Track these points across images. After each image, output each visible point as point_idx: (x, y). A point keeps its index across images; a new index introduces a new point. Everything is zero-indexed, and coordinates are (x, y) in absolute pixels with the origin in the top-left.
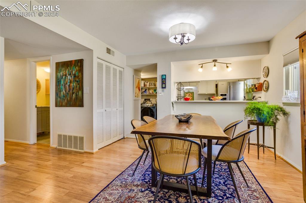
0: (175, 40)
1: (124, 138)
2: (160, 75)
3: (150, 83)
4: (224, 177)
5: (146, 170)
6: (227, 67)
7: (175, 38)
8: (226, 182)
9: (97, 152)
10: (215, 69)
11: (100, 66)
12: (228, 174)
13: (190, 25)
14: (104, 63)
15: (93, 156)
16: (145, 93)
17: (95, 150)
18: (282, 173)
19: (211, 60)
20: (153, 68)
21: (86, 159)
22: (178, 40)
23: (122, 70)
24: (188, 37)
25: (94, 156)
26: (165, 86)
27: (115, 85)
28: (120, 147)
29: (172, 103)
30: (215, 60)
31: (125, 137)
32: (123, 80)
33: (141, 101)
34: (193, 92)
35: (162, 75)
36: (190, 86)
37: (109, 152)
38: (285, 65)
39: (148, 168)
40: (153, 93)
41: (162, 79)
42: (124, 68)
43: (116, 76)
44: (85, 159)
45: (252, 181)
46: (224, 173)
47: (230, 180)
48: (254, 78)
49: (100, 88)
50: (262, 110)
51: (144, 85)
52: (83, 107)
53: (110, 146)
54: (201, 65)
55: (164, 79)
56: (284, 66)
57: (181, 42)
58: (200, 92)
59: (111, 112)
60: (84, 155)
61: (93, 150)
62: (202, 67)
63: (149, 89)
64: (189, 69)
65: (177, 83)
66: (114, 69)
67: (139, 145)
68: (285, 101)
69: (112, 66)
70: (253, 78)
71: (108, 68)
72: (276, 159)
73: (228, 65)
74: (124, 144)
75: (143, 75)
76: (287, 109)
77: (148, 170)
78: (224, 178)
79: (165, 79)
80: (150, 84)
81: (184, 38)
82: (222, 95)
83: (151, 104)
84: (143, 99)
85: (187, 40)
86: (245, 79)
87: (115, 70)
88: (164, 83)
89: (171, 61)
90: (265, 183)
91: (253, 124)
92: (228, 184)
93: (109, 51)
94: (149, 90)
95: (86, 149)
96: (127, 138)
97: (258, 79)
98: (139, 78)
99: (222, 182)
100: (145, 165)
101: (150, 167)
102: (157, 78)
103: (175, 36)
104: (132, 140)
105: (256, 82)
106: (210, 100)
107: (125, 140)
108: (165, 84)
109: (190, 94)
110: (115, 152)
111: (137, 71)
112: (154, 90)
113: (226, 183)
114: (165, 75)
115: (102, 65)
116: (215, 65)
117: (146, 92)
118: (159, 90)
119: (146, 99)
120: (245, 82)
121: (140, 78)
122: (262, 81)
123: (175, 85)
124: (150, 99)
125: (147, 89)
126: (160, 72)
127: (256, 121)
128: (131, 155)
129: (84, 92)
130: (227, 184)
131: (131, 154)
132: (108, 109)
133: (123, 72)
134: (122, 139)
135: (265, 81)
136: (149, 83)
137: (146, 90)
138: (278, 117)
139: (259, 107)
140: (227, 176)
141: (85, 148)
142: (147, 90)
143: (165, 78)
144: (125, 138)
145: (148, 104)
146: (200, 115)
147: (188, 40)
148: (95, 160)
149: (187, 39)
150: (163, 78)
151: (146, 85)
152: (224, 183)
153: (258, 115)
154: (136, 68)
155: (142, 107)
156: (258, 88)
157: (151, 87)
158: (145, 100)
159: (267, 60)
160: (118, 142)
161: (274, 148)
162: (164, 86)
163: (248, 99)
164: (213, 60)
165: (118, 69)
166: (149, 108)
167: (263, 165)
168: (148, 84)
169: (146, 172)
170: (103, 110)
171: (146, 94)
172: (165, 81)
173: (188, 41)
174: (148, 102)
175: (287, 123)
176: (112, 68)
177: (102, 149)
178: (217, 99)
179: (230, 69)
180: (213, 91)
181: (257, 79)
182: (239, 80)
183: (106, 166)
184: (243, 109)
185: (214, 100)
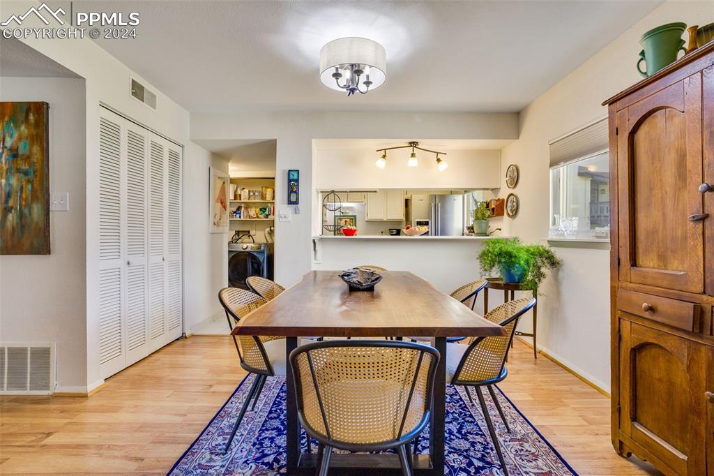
0: (337, 79)
1: (183, 337)
2: (284, 171)
3: (249, 192)
4: (455, 415)
5: (263, 426)
6: (439, 160)
7: (337, 75)
8: (461, 428)
9: (99, 391)
10: (413, 162)
11: (110, 132)
12: (460, 406)
13: (376, 44)
14: (125, 127)
15: (84, 404)
16: (238, 216)
17: (94, 383)
18: (556, 388)
19: (405, 142)
20: (266, 151)
21: (58, 421)
22: (342, 81)
23: (178, 149)
24: (368, 77)
25: (90, 403)
26: (297, 199)
27: (157, 189)
28: (174, 366)
29: (314, 241)
30: (414, 143)
31: (188, 333)
32: (181, 177)
33: (228, 235)
34: (355, 216)
35: (289, 171)
36: (348, 201)
37: (139, 383)
38: (553, 163)
39: (266, 421)
40: (258, 217)
41: (290, 181)
42: (183, 147)
43: (161, 165)
44: (54, 421)
45: (512, 417)
46: (451, 404)
47: (468, 422)
48: (487, 189)
49: (110, 196)
50: (515, 257)
51: (235, 196)
52: (49, 253)
53: (140, 364)
54: (383, 152)
55: (293, 180)
56: (551, 165)
57: (349, 86)
58: (372, 217)
59: (146, 267)
60: (52, 406)
61: (84, 382)
62: (384, 156)
63: (248, 206)
64: (353, 160)
65: (321, 192)
66: (154, 144)
67: (242, 361)
68: (553, 236)
69: (149, 137)
70: (484, 189)
71: (135, 141)
72: (536, 357)
73: (440, 156)
74: (183, 353)
75: (235, 170)
76: (558, 253)
77: (268, 424)
78: (455, 419)
79: (297, 181)
80: (251, 194)
81: (359, 75)
82: (419, 223)
83: (253, 245)
84: (233, 230)
85: (365, 83)
86: (466, 191)
87: (156, 148)
88: (295, 192)
89: (312, 138)
90: (536, 415)
91: (497, 286)
92: (468, 432)
93: (138, 90)
94: (246, 208)
95: (57, 385)
96: (193, 336)
97: (495, 190)
98: (223, 175)
99: (455, 431)
100: (256, 410)
101: (271, 415)
102: (274, 178)
103: (337, 69)
104: (206, 340)
105: (489, 197)
106: (392, 235)
107: (188, 342)
108: (297, 193)
109: (348, 220)
110: (158, 381)
111: (219, 157)
112: (261, 209)
113: (463, 433)
114: (298, 171)
115: (116, 129)
116: (413, 155)
117: (240, 213)
118: (281, 207)
119: (238, 231)
120: (465, 195)
121: (226, 176)
122: (503, 194)
123: (318, 196)
124: (249, 232)
125: (242, 205)
126: (284, 162)
127: (501, 279)
128: (211, 386)
129: (52, 208)
130: (465, 433)
131: (210, 383)
132: (135, 260)
133: (181, 155)
134: (177, 339)
135: (511, 195)
136: (247, 191)
137: (239, 208)
138: (543, 270)
139: (510, 249)
140: (461, 413)
141: (53, 381)
142: (243, 209)
143: (295, 177)
144: (186, 337)
145: (246, 245)
146: (384, 270)
147: (368, 83)
148: (93, 418)
149: (365, 80)
150: (291, 177)
151: (240, 195)
152: (459, 431)
153: (509, 266)
154: (217, 147)
155: (230, 252)
156: (496, 209)
157: (253, 201)
158: (238, 233)
159: (515, 152)
160: (168, 348)
161: (534, 336)
162: (293, 198)
163: (478, 232)
164: (410, 143)
165: (167, 146)
166: (249, 253)
167: (518, 374)
168: (244, 194)
169: (263, 431)
170: (121, 263)
171: (240, 217)
172: (298, 185)
173: (368, 86)
174: (245, 239)
175: (557, 281)
176: (150, 142)
177: (118, 378)
178: (416, 233)
179: (443, 166)
180: (399, 215)
181: (493, 190)
182: (453, 192)
183: (136, 431)
184: (478, 254)
185: (411, 235)
